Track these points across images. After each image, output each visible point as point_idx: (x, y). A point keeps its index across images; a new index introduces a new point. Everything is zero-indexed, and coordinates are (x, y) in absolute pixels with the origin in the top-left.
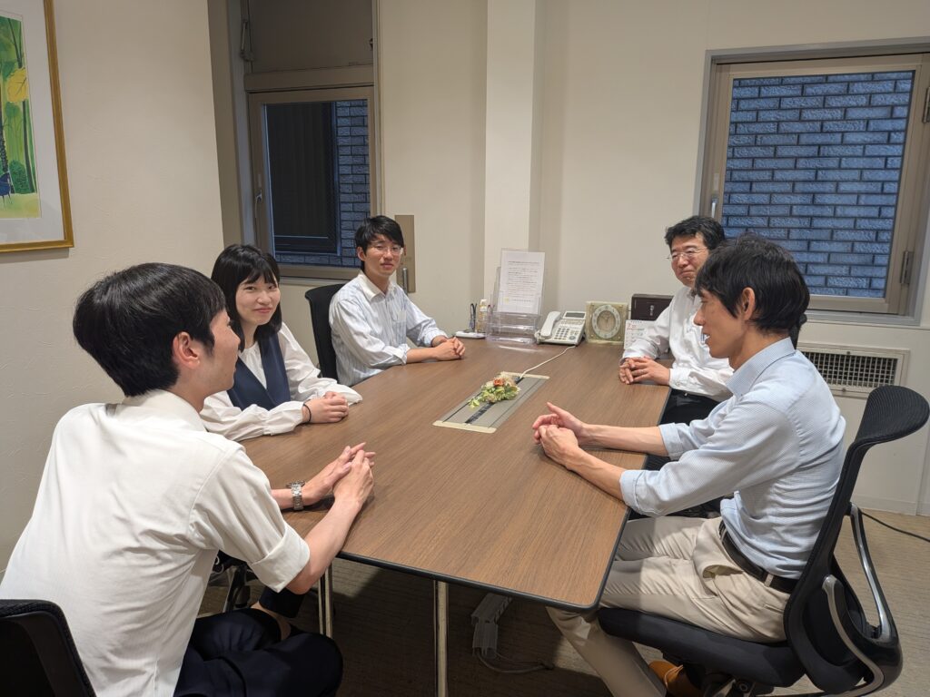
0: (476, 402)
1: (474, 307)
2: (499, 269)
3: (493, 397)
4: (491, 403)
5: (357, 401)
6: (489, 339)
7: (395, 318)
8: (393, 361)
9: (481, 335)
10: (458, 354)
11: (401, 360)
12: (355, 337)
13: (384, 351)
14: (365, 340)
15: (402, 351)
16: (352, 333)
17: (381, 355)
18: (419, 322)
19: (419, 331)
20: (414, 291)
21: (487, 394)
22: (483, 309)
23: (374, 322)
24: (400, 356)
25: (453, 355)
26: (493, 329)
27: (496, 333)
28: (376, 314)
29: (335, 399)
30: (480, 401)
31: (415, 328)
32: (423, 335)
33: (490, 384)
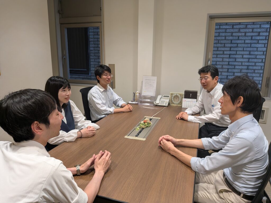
0: (138, 128)
1: (134, 94)
2: (142, 82)
3: (143, 126)
4: (143, 129)
5: (98, 128)
6: (139, 103)
8: (109, 113)
9: (137, 103)
10: (130, 110)
11: (112, 112)
12: (97, 105)
13: (106, 109)
14: (100, 106)
15: (112, 109)
17: (105, 110)
18: (117, 99)
19: (117, 102)
20: (115, 88)
21: (141, 125)
22: (137, 94)
23: (103, 99)
24: (112, 111)
26: (140, 101)
27: (142, 102)
28: (103, 96)
29: (91, 129)
30: (139, 127)
32: (118, 103)
33: (142, 122)
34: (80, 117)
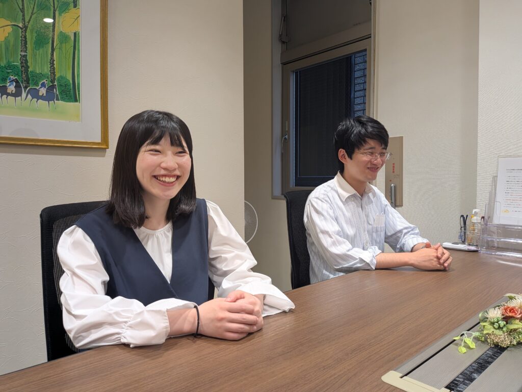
0: (469, 341)
1: (464, 219)
3: (501, 337)
6: (483, 251)
7: (371, 222)
8: (359, 265)
9: (473, 248)
10: (443, 264)
11: (368, 264)
12: (321, 236)
13: (349, 253)
14: (329, 240)
15: (370, 255)
16: (318, 231)
17: (345, 257)
18: (399, 228)
19: (399, 237)
21: (489, 329)
22: (476, 219)
23: (347, 222)
24: (368, 260)
25: (435, 264)
26: (488, 242)
27: (491, 247)
28: (348, 214)
31: (395, 234)
32: (403, 241)
33: (495, 314)
34: (238, 257)
